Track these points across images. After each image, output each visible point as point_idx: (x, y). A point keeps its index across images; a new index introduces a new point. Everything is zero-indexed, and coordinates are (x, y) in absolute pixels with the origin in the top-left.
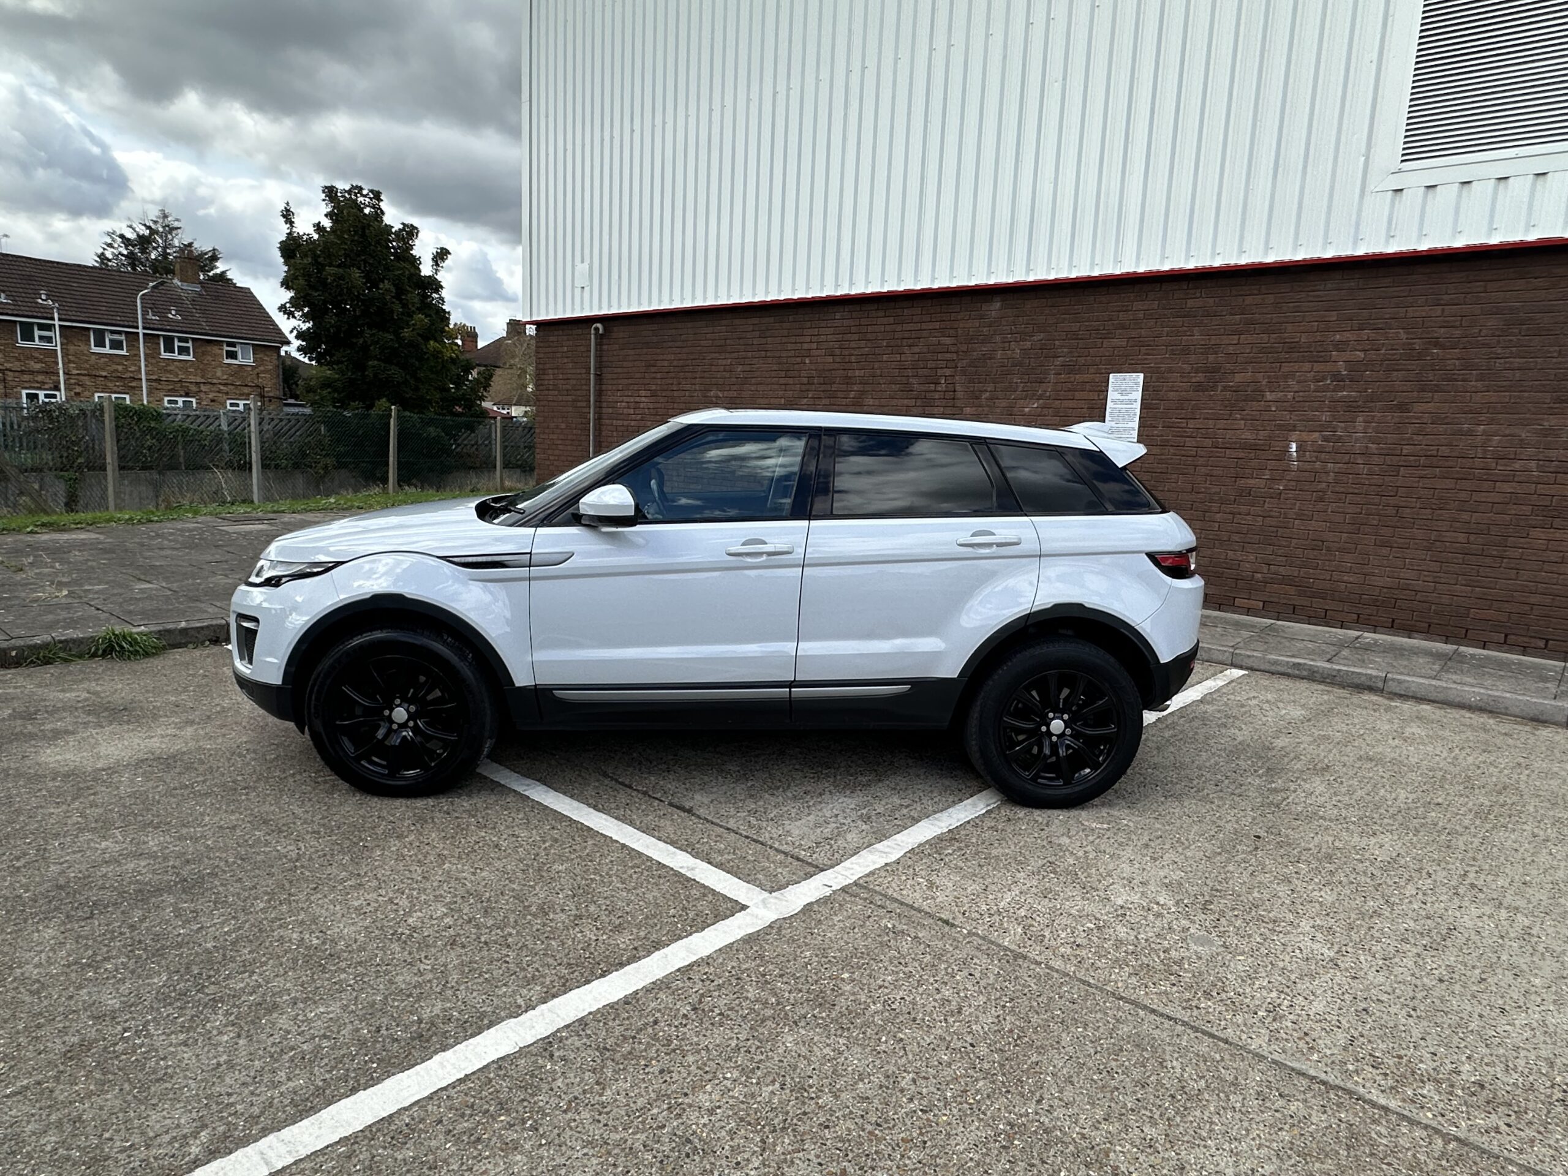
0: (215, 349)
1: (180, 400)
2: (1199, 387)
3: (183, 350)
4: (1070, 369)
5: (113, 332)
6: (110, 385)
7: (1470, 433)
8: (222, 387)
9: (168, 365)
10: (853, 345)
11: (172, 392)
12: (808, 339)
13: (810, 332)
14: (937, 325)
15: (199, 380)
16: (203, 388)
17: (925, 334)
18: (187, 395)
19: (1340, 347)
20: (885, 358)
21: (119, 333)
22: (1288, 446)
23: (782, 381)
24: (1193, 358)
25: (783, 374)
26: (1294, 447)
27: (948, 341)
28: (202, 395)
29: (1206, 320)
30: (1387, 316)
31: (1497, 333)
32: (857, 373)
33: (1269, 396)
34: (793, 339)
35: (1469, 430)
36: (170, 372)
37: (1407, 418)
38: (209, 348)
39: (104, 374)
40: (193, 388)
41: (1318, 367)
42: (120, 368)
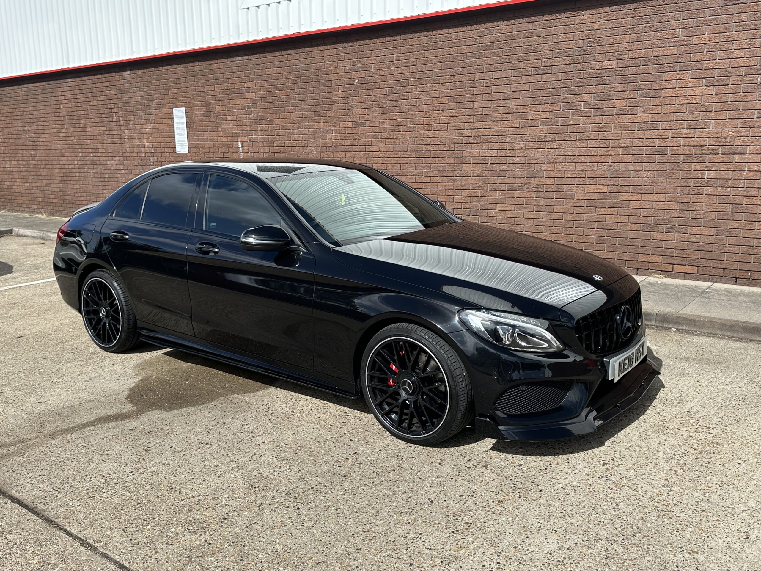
2: (205, 115)
4: (159, 106)
7: (293, 134)
10: (78, 97)
12: (60, 94)
13: (60, 90)
14: (108, 84)
17: (104, 89)
19: (248, 90)
20: (91, 103)
22: (238, 145)
23: (54, 119)
24: (201, 98)
25: (53, 115)
26: (240, 144)
27: (113, 92)
29: (202, 77)
30: (260, 74)
31: (294, 82)
32: (83, 113)
33: (229, 118)
34: (54, 94)
35: (293, 132)
37: (274, 127)
41: (242, 101)
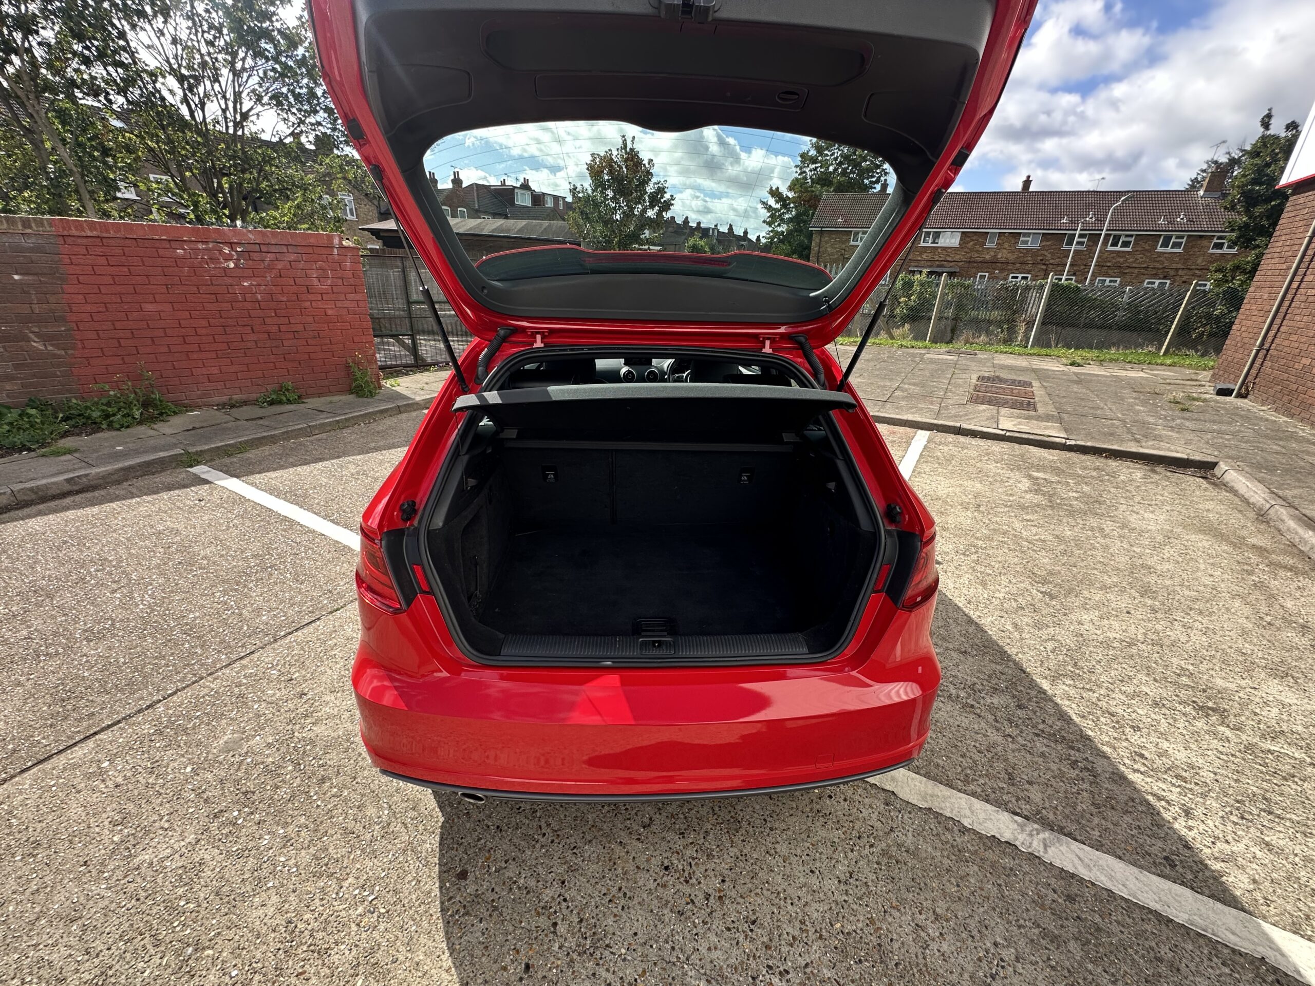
0: (1205, 242)
1: (1157, 282)
3: (1176, 245)
5: (1127, 236)
6: (1110, 272)
8: (1197, 272)
9: (1159, 256)
11: (1155, 276)
15: (1179, 266)
16: (1180, 272)
18: (1165, 278)
21: (1131, 236)
28: (1177, 278)
36: (1158, 262)
38: (1199, 242)
39: (1109, 264)
40: (1172, 273)
42: (1122, 260)
